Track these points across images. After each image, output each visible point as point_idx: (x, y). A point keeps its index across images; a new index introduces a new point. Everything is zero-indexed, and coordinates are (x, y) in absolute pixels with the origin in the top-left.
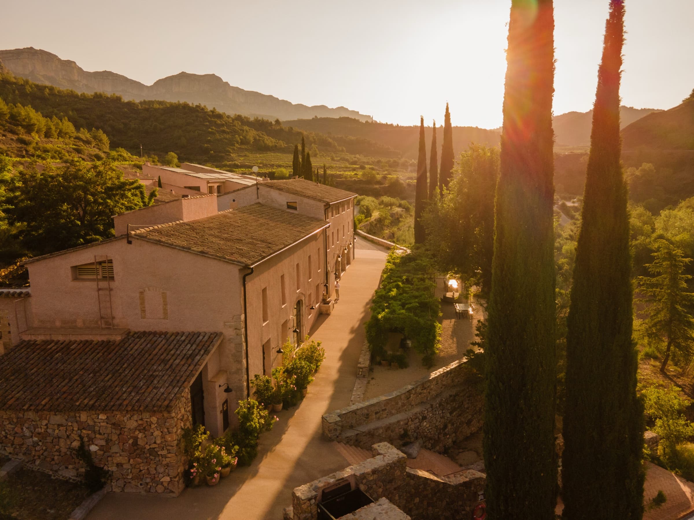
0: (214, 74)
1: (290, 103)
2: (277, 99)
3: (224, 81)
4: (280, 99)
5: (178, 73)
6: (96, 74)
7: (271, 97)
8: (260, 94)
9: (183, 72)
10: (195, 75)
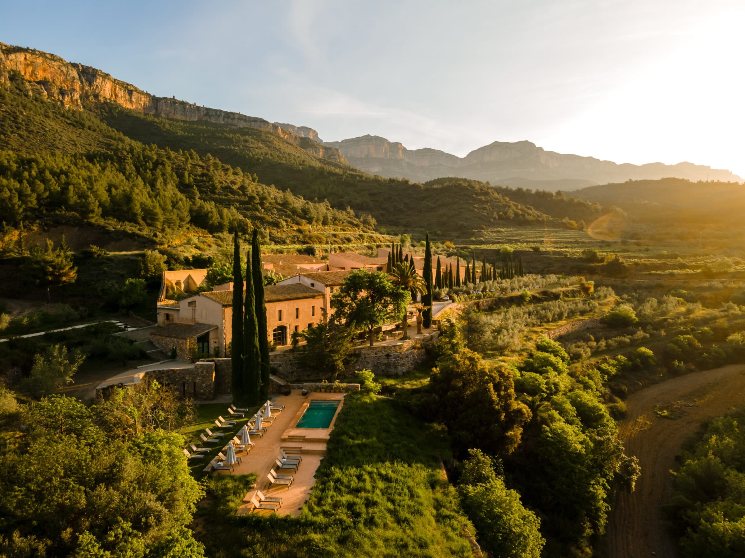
0: (527, 141)
1: (614, 163)
2: (598, 160)
3: (537, 146)
4: (601, 160)
5: (491, 143)
6: (418, 151)
7: (590, 158)
8: (578, 156)
9: (496, 142)
10: (508, 143)
